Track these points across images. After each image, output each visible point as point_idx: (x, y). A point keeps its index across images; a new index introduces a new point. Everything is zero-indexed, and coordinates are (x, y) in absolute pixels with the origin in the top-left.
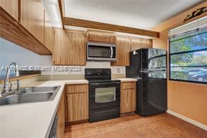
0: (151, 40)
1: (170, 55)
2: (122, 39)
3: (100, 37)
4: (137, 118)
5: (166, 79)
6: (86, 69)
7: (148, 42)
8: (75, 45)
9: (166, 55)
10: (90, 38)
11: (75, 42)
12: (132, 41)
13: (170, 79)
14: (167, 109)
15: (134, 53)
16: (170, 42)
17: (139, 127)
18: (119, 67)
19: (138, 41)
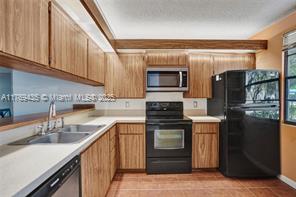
0: (253, 55)
1: (286, 78)
2: (199, 58)
3: (164, 59)
4: (219, 179)
5: (279, 121)
6: (147, 103)
7: (247, 59)
8: (131, 72)
9: (279, 79)
10: (149, 62)
11: (131, 68)
12: (216, 59)
13: (286, 122)
14: (280, 173)
15: (217, 79)
16: (287, 56)
17: (215, 193)
18: (196, 100)
19: (228, 59)
